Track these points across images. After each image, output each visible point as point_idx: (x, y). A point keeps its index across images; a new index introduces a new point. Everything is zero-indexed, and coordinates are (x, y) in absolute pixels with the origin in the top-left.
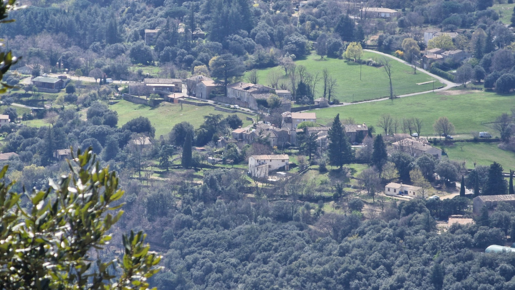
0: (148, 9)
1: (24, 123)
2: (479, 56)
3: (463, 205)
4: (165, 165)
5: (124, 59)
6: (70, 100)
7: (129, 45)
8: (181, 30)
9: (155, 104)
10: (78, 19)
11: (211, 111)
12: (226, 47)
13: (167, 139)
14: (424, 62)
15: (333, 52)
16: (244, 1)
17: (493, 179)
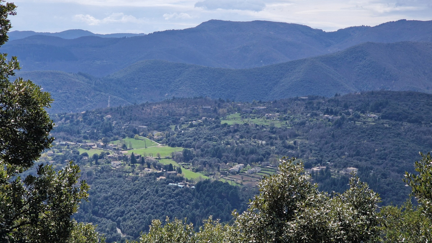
0: (87, 126)
1: (57, 154)
2: (167, 138)
3: (163, 174)
4: (91, 164)
5: (81, 138)
6: (68, 148)
7: (82, 135)
8: (95, 131)
9: (89, 149)
10: (70, 128)
11: (102, 151)
12: (106, 135)
13: (92, 157)
14: (154, 139)
15: (132, 137)
16: (110, 124)
17: (170, 167)
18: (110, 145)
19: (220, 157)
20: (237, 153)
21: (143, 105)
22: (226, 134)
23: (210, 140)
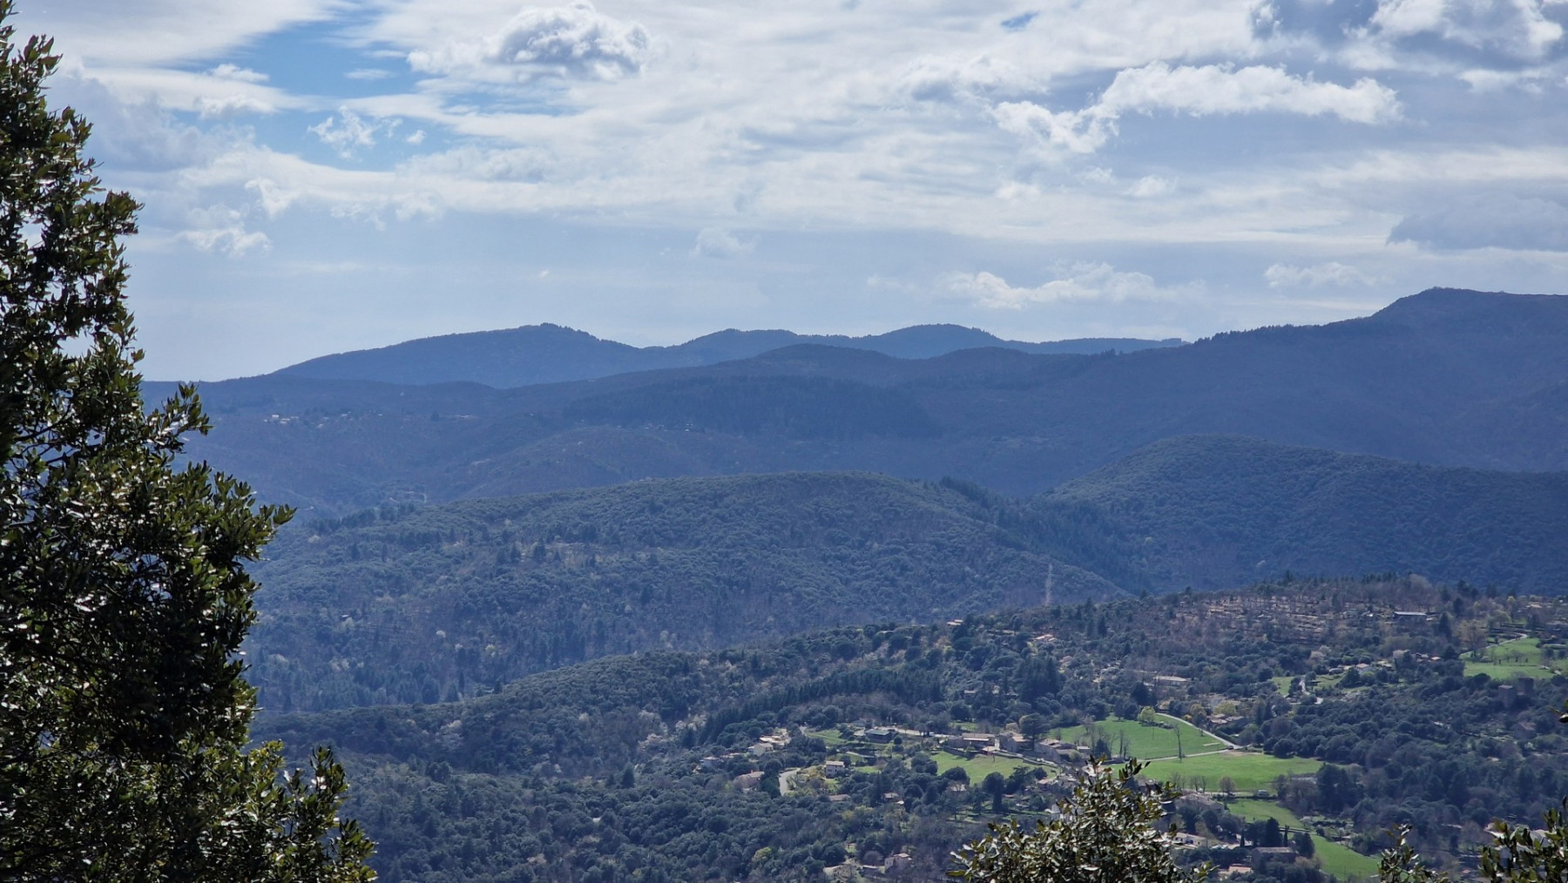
0: (968, 673)
1: (857, 769)
2: (1259, 722)
3: (1243, 855)
4: (978, 809)
5: (945, 715)
6: (897, 750)
7: (951, 703)
8: (996, 692)
9: (970, 756)
10: (907, 679)
11: (1020, 763)
12: (1035, 707)
13: (980, 786)
14: (1211, 727)
15: (1129, 714)
16: (1052, 667)
17: (1269, 833)
18: (1049, 741)
19: (1459, 799)
20: (1525, 786)
21: (1174, 600)
22: (1484, 714)
23: (1422, 734)
